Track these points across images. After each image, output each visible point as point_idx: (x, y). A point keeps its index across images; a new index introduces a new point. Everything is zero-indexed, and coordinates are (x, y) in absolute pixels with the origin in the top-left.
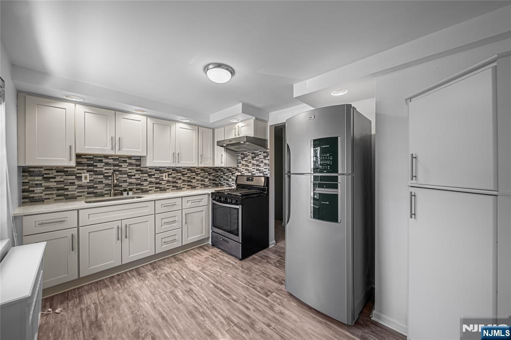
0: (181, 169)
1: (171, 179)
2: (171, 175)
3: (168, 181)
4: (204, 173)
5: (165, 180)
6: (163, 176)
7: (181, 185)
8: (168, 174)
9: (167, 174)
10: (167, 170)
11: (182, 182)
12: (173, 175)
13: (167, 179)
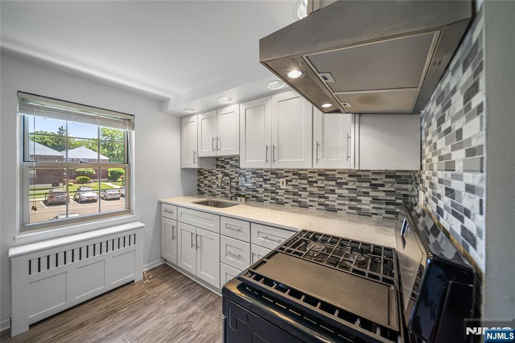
0: (307, 172)
1: (290, 188)
2: (291, 181)
3: (287, 191)
4: (357, 184)
5: (282, 189)
6: (280, 183)
7: (307, 200)
8: (287, 181)
9: (284, 180)
10: (286, 174)
11: (308, 196)
12: (294, 183)
13: (284, 187)
